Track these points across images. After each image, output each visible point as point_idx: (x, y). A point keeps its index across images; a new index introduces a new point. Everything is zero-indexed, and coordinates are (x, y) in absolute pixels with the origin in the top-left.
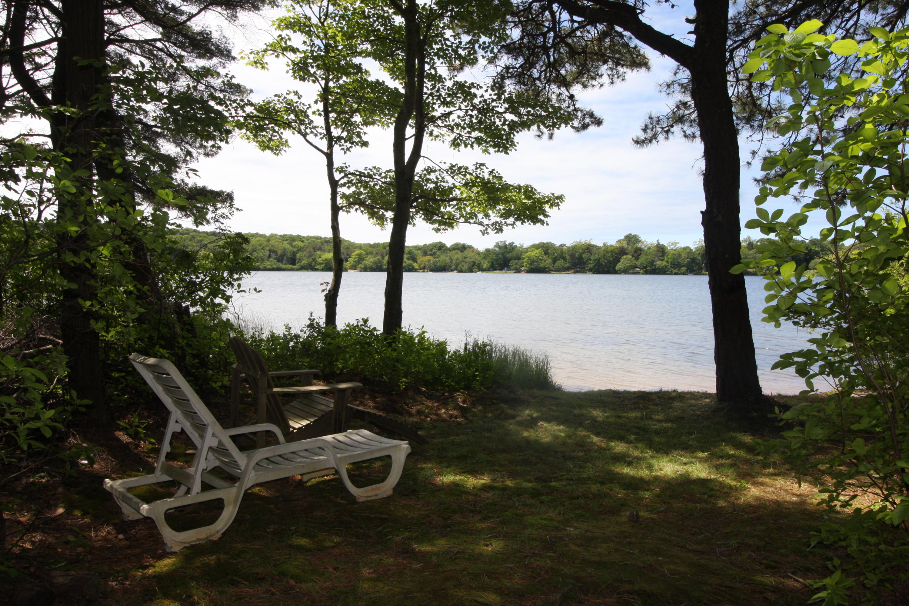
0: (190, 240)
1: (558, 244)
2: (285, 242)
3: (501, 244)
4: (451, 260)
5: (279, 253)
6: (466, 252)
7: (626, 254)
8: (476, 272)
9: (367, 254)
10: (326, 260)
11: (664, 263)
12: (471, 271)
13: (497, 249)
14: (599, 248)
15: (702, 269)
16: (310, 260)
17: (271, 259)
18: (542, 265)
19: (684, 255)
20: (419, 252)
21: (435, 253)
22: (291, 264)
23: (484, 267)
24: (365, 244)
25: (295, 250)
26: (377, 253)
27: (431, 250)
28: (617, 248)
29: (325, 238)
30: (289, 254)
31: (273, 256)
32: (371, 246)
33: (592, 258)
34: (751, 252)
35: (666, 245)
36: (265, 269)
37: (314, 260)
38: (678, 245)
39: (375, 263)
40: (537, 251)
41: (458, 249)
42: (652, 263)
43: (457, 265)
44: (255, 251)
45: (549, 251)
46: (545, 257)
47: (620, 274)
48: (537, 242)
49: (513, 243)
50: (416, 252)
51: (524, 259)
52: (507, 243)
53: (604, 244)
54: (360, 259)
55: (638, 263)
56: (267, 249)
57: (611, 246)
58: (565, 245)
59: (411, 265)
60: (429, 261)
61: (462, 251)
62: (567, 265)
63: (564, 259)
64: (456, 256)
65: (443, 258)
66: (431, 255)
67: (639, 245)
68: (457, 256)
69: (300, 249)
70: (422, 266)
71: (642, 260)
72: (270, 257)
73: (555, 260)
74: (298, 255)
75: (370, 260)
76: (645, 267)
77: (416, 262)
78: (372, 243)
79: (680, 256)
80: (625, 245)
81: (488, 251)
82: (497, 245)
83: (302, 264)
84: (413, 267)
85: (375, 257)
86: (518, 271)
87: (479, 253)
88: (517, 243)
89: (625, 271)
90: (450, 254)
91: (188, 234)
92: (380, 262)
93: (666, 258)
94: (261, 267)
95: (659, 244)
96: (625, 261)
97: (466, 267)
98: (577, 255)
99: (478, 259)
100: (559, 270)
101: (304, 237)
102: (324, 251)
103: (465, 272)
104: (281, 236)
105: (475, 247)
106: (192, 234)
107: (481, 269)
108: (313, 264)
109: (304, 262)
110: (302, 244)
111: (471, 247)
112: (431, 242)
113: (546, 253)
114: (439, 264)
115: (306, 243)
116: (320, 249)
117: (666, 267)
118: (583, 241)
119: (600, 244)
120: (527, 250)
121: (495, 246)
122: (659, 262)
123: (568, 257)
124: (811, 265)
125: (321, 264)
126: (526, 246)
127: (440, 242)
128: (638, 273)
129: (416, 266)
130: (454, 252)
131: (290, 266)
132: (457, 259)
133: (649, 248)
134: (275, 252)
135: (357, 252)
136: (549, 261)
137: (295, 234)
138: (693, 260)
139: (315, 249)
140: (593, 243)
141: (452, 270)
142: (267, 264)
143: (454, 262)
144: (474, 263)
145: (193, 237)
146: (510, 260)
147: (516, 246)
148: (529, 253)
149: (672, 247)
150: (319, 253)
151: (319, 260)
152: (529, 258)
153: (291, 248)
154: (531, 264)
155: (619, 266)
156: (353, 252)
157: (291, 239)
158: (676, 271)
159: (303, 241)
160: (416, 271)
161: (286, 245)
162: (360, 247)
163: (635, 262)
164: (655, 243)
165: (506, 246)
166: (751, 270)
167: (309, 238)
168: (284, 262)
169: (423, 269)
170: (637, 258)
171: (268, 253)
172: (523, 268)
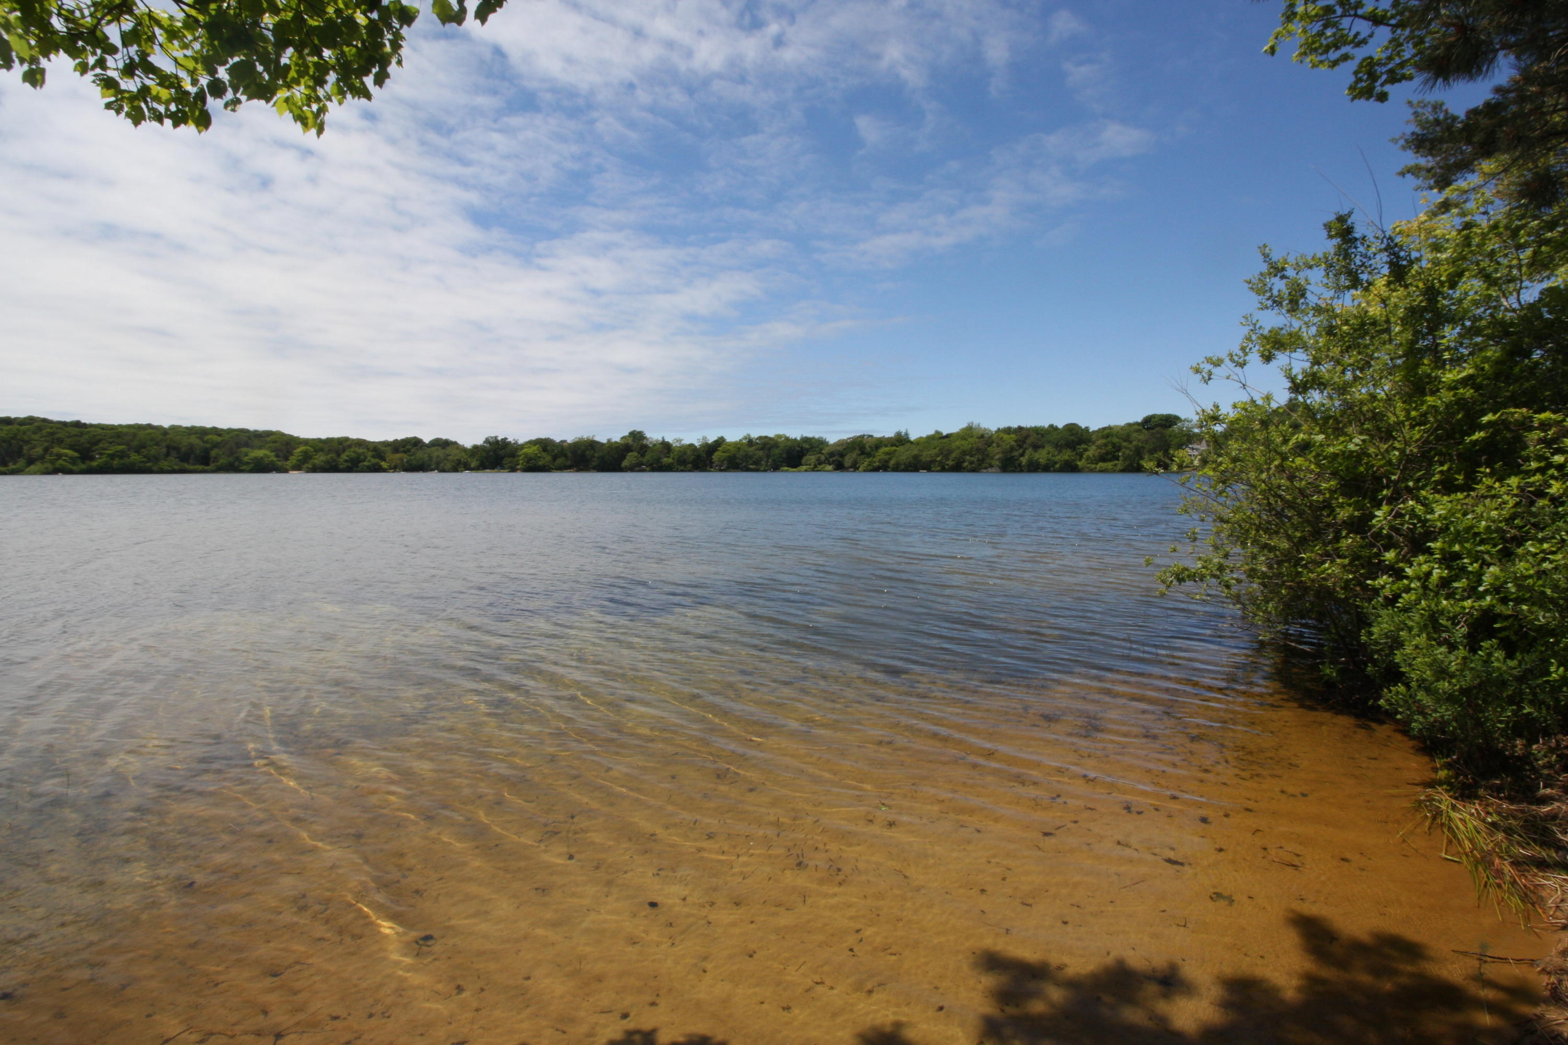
0: (35, 433)
1: (558, 439)
2: (193, 436)
3: (491, 440)
4: (431, 458)
5: (183, 450)
6: (449, 450)
7: (632, 451)
8: (462, 471)
9: (316, 451)
10: (256, 458)
11: (670, 460)
12: (455, 469)
13: (488, 445)
14: (603, 444)
15: (706, 466)
16: (231, 459)
17: (170, 458)
18: (540, 463)
19: (689, 452)
20: (388, 449)
21: (409, 450)
22: (202, 464)
23: (473, 465)
24: (313, 440)
25: (208, 446)
26: (330, 450)
27: (404, 447)
28: (622, 445)
29: (256, 431)
30: (198, 452)
31: (174, 453)
32: (320, 440)
33: (596, 455)
34: (752, 449)
35: (671, 442)
36: (162, 471)
37: (238, 459)
38: (683, 442)
39: (327, 462)
40: (535, 448)
41: (439, 445)
42: (658, 460)
43: (438, 464)
44: (144, 447)
45: (549, 448)
46: (544, 454)
47: (626, 471)
48: (534, 438)
49: (506, 439)
50: (383, 448)
51: (519, 456)
52: (499, 438)
53: (609, 440)
54: (306, 457)
55: (644, 460)
56: (164, 444)
57: (616, 442)
58: (565, 441)
59: (378, 464)
60: (401, 459)
61: (443, 448)
62: (569, 463)
63: (565, 456)
64: (436, 454)
65: (420, 455)
66: (405, 452)
67: (645, 442)
68: (438, 453)
69: (216, 445)
70: (393, 464)
71: (648, 457)
72: (168, 454)
73: (555, 458)
74: (213, 453)
75: (320, 459)
76: (651, 465)
77: (384, 460)
78: (323, 437)
79: (685, 453)
80: (630, 441)
81: (476, 447)
82: (487, 441)
83: (219, 464)
84: (381, 466)
85: (327, 454)
86: (513, 470)
87: (464, 450)
88: (510, 439)
89: (632, 469)
90: (428, 450)
91: (29, 424)
92: (334, 461)
93: (672, 455)
94: (155, 468)
95: (664, 441)
96: (631, 458)
97: (449, 466)
98: (579, 452)
99: (464, 457)
100: (562, 468)
101: (222, 430)
102: (253, 447)
103: (449, 471)
104: (187, 428)
105: (461, 442)
106: (36, 424)
107: (467, 467)
108: (237, 464)
109: (222, 461)
110: (219, 439)
111: (455, 443)
112: (403, 437)
113: (545, 450)
114: (414, 462)
115: (227, 437)
116: (247, 445)
117: (672, 464)
118: (585, 437)
119: (604, 441)
120: (522, 446)
121: (485, 442)
122: (665, 460)
123: (569, 454)
124: (803, 461)
125: (248, 463)
126: (521, 441)
127: (415, 438)
128: (643, 471)
129: (384, 465)
130: (434, 449)
131: (201, 467)
132: (438, 457)
133: (655, 445)
134: (177, 449)
135: (302, 448)
136: (548, 458)
137: (208, 425)
138: (698, 457)
139: (239, 445)
140: (597, 439)
141: (432, 470)
142: (164, 464)
143: (434, 460)
144: (460, 461)
145: (40, 429)
146: (502, 458)
147: (510, 442)
148: (525, 450)
149: (678, 444)
150: (244, 450)
151: (246, 459)
152: (526, 455)
153: (201, 444)
154: (528, 462)
155: (625, 463)
156: (295, 449)
157: (201, 432)
158: (682, 468)
159: (220, 435)
160: (384, 471)
161: (194, 440)
162: (306, 442)
163: (641, 459)
164: (660, 439)
165: (497, 442)
166: (752, 467)
167: (230, 431)
168: (191, 461)
169: (395, 468)
170: (643, 455)
171: (164, 450)
172: (519, 467)
